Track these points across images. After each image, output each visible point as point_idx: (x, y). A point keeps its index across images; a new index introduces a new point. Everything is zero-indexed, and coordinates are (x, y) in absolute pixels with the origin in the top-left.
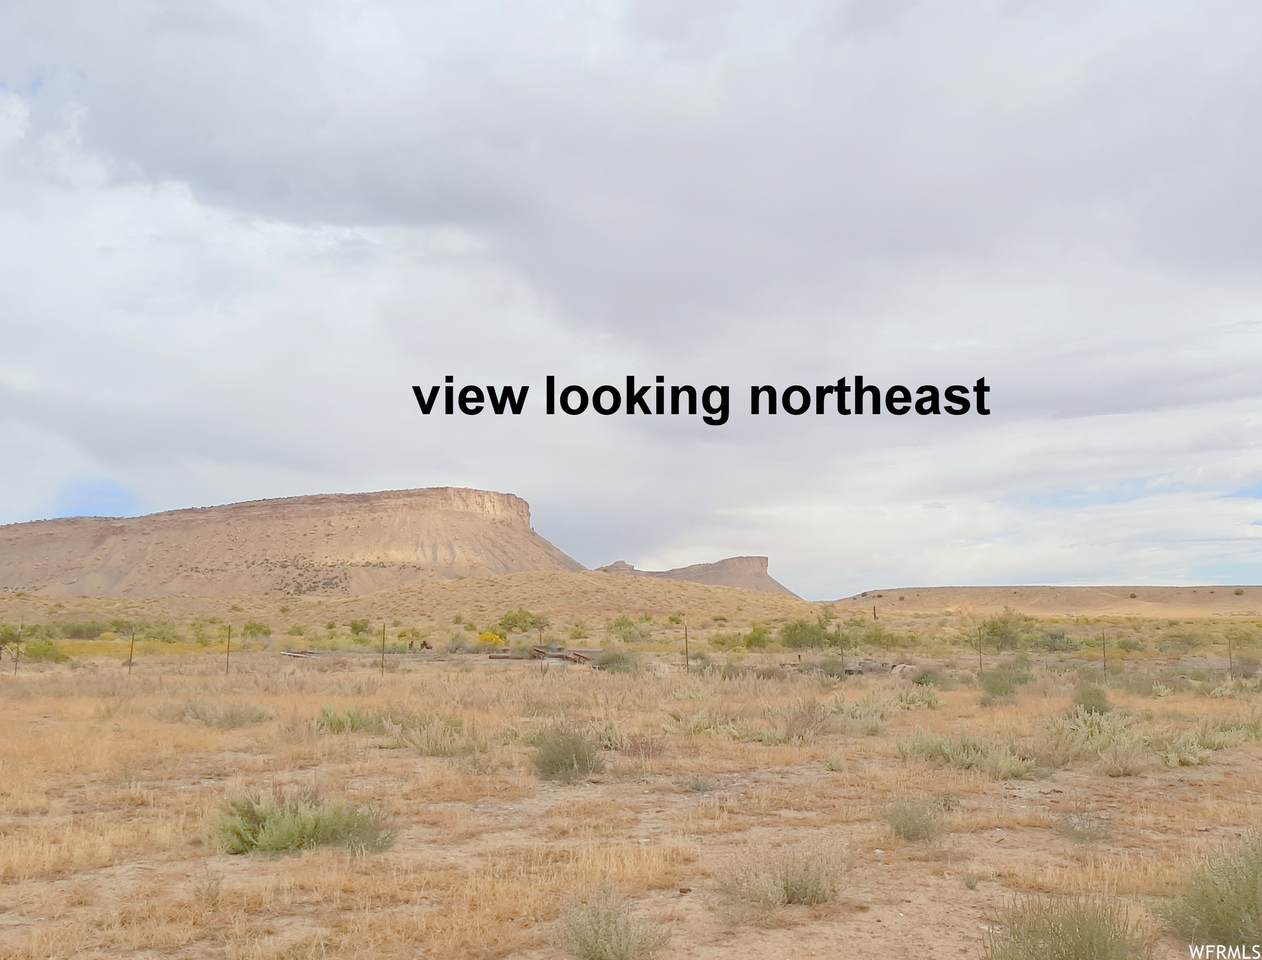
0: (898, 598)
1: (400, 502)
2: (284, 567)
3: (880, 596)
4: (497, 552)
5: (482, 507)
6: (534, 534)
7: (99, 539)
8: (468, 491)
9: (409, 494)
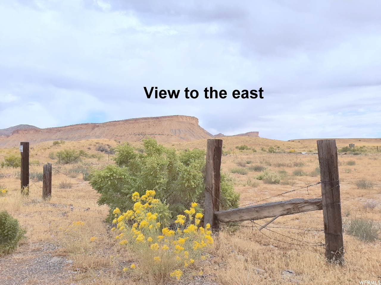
0: (298, 141)
1: (166, 119)
2: (139, 135)
3: (293, 141)
4: (191, 131)
5: (187, 120)
6: (200, 127)
7: (93, 129)
8: (183, 116)
9: (168, 117)
